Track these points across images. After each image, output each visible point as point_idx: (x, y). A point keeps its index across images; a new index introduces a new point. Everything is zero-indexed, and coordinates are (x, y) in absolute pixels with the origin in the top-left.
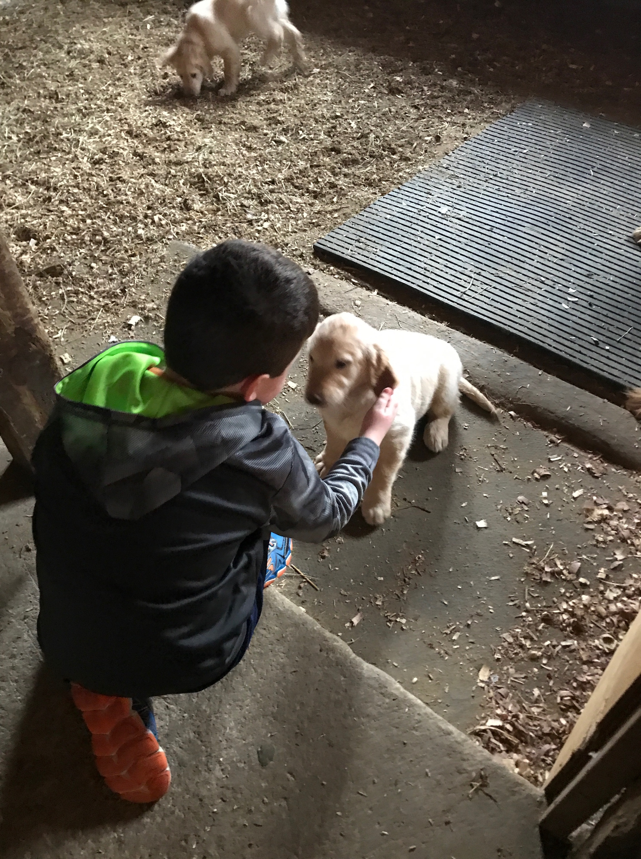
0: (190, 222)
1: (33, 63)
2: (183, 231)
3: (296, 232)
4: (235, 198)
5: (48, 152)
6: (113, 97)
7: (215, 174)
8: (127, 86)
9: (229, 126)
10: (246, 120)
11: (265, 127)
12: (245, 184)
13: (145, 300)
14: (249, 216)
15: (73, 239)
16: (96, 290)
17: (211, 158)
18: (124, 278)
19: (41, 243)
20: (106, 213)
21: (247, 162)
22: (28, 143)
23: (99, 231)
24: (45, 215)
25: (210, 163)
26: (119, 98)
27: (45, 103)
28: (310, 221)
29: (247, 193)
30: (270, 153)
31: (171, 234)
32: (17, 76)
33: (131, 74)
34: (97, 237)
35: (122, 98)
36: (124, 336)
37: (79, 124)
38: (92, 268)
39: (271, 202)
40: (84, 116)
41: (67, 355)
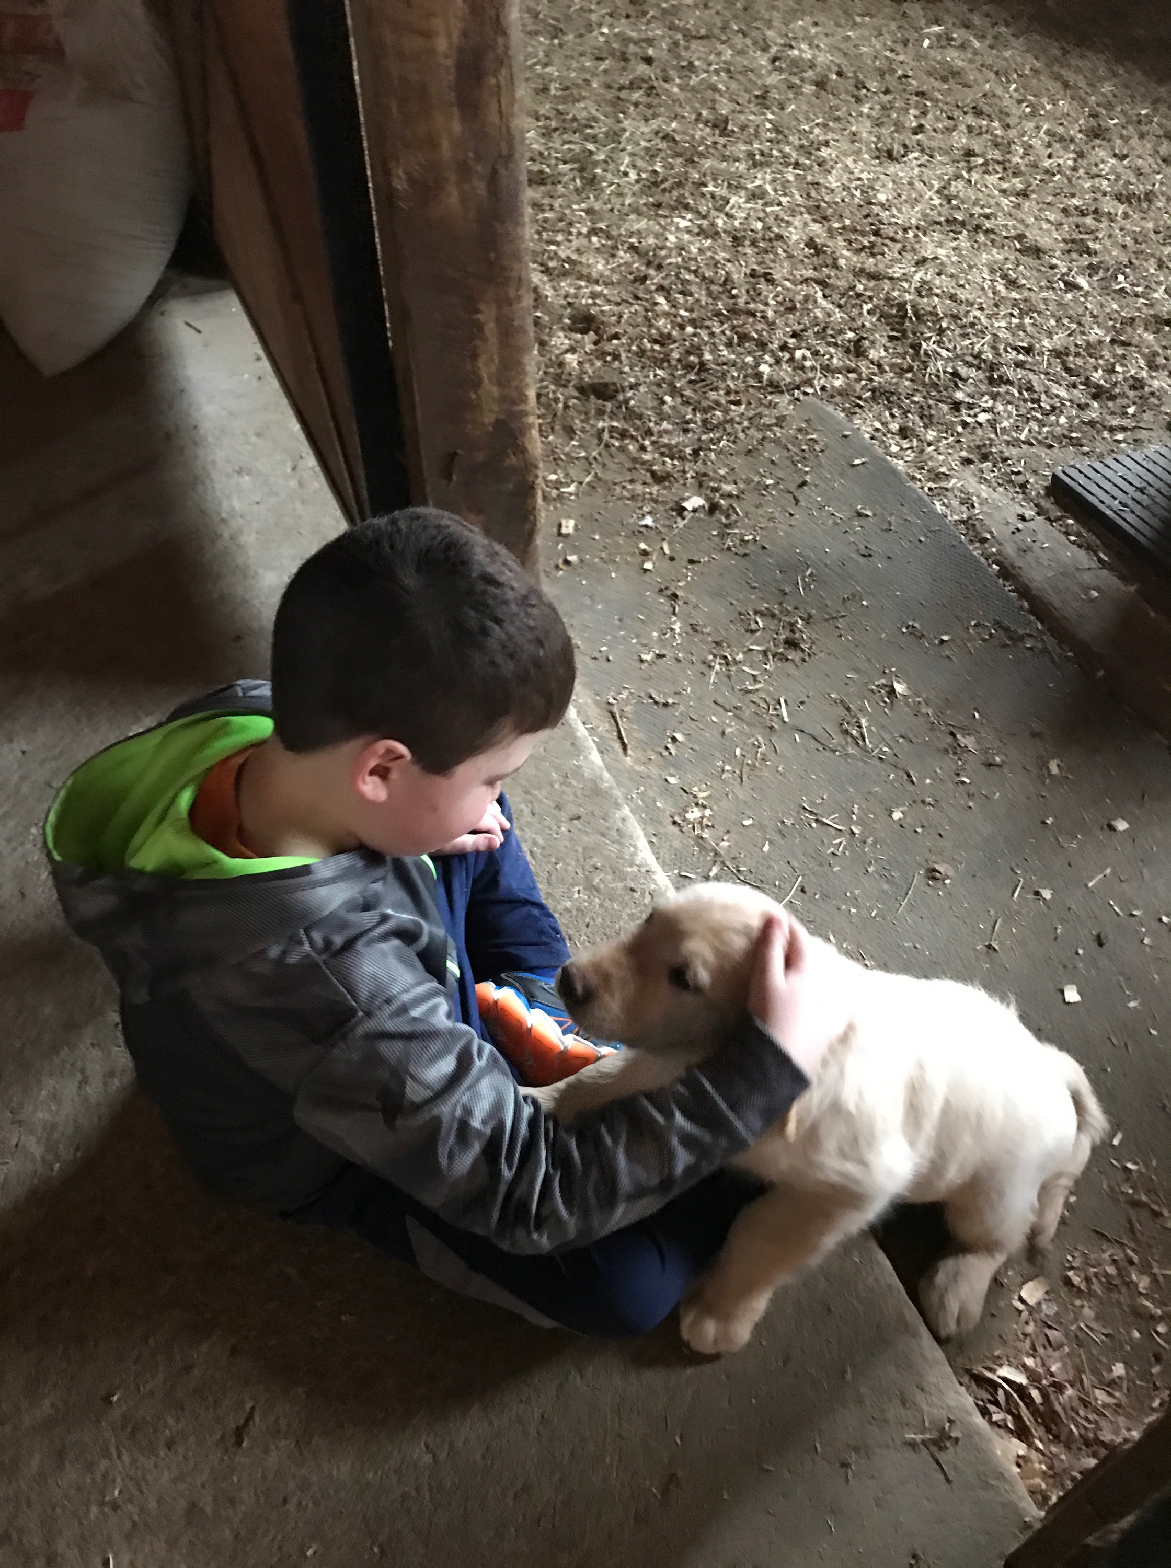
0: (852, 376)
1: (710, 64)
2: (833, 387)
3: (1032, 444)
4: (949, 358)
5: (673, 209)
6: (815, 146)
7: (930, 309)
8: (846, 133)
9: (992, 236)
10: (1027, 234)
11: (1058, 253)
12: (975, 340)
13: (724, 477)
14: (959, 395)
15: (653, 350)
16: (654, 438)
17: (937, 282)
18: (705, 433)
19: (602, 344)
20: (722, 323)
21: (996, 305)
22: (649, 188)
23: (699, 348)
24: (627, 302)
25: (931, 289)
26: (823, 149)
27: (702, 132)
28: (1066, 433)
29: (972, 355)
30: (1045, 300)
31: (812, 386)
32: (678, 81)
33: (861, 114)
34: (692, 358)
35: (829, 151)
36: (667, 522)
37: (740, 177)
38: (663, 402)
39: (1009, 382)
40: (755, 165)
41: (572, 523)
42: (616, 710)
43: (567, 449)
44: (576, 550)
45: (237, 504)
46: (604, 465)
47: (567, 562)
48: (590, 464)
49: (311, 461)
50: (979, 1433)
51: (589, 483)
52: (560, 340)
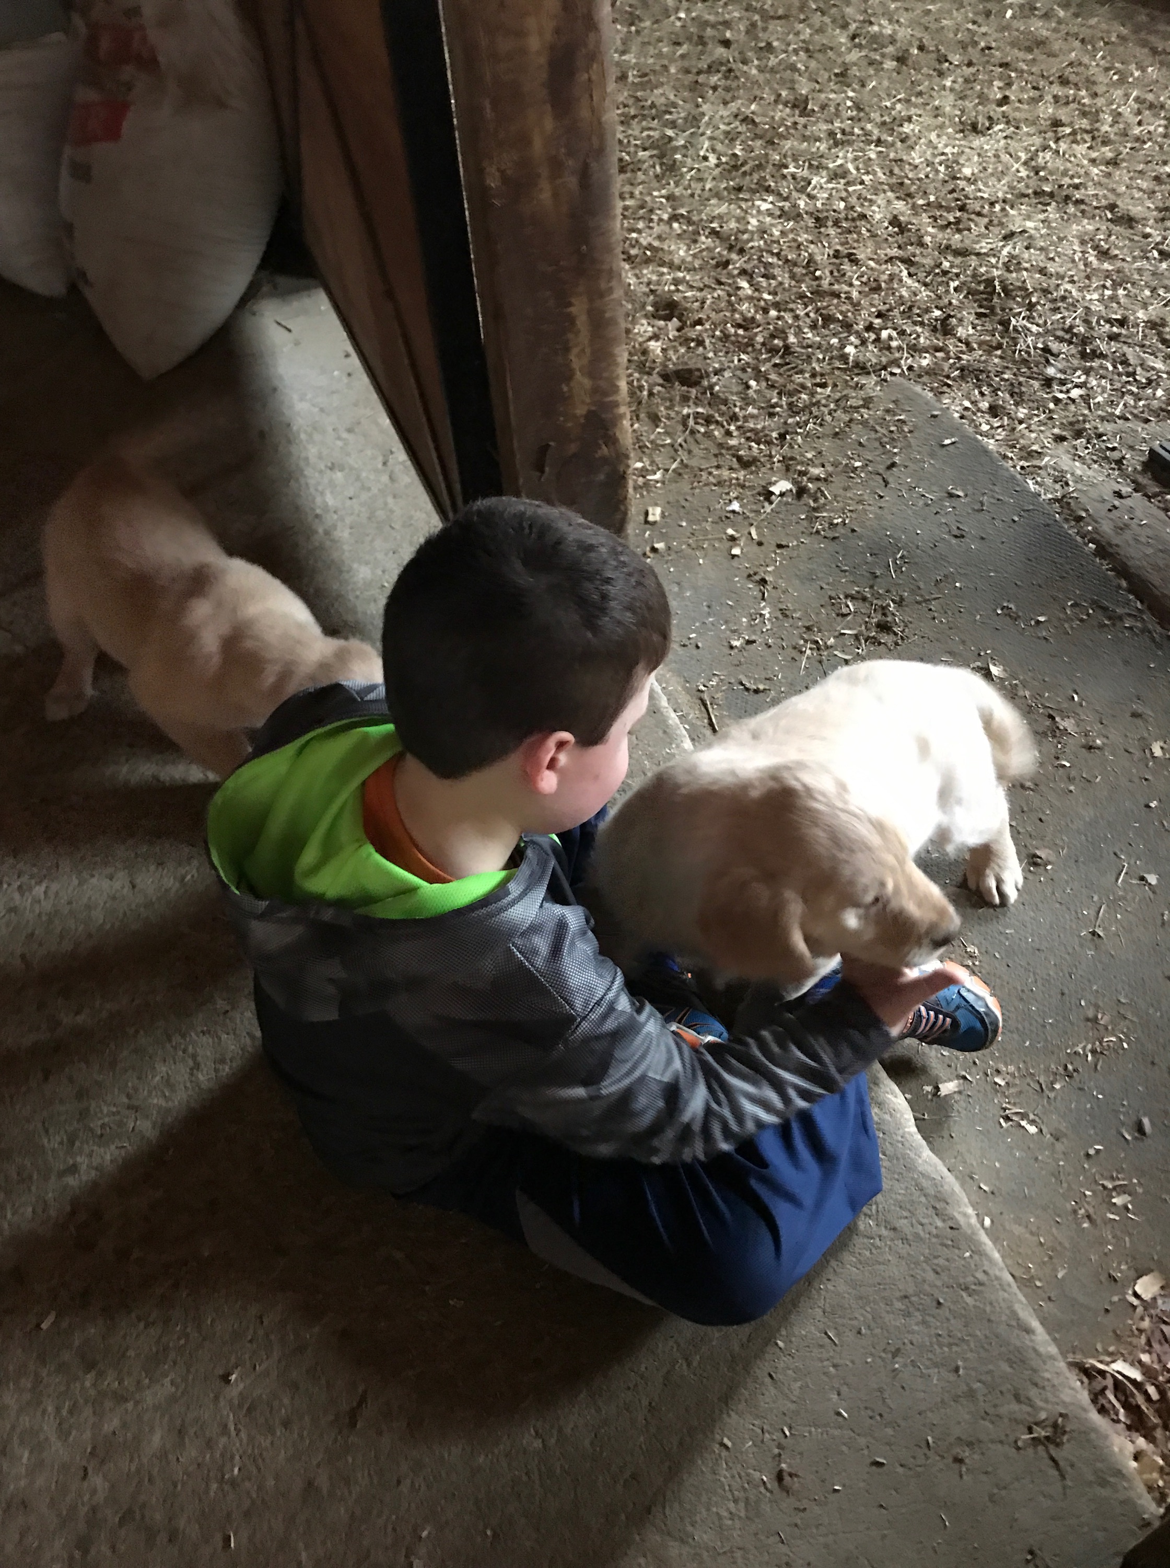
0: (940, 355)
1: (789, 45)
2: (920, 367)
3: (1127, 419)
4: (1039, 333)
5: (754, 192)
6: (897, 122)
7: (1019, 284)
8: (928, 108)
9: (1083, 207)
10: (1118, 203)
11: (1151, 222)
12: (1066, 314)
13: (811, 460)
14: (1051, 371)
15: (736, 335)
16: (739, 423)
17: (1026, 256)
18: (791, 417)
19: (686, 329)
20: (806, 306)
21: (1088, 277)
22: (729, 171)
23: (783, 332)
24: (710, 287)
25: (1019, 263)
26: (906, 124)
27: (781, 113)
28: (1164, 406)
29: (1063, 329)
30: (1139, 270)
31: (899, 366)
32: (756, 62)
33: (944, 88)
34: (776, 341)
35: (912, 126)
36: (754, 507)
37: (822, 156)
38: (748, 387)
39: (1102, 356)
40: (836, 144)
41: (658, 510)
42: (706, 697)
43: (652, 437)
44: (663, 537)
45: (330, 500)
46: (690, 452)
47: (654, 550)
48: (676, 451)
49: (401, 455)
50: (1095, 1430)
51: (674, 470)
52: (644, 328)
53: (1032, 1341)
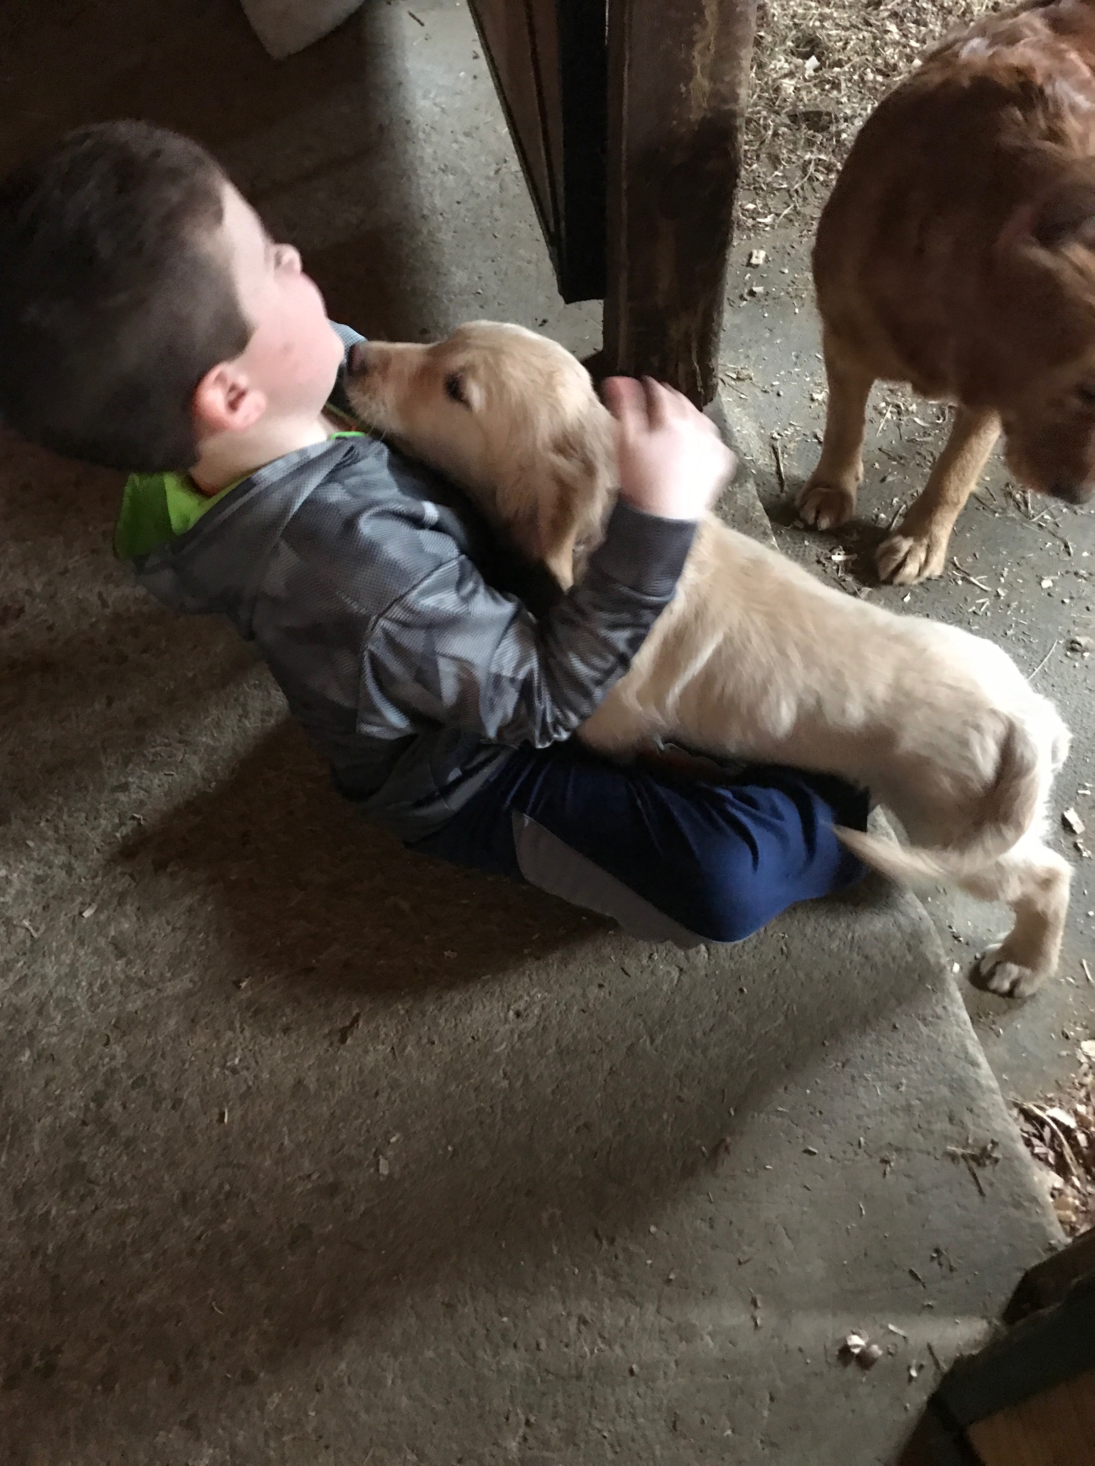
19: (824, 70)
41: (762, 254)
42: (778, 444)
43: (769, 179)
44: (762, 281)
46: (805, 199)
47: (752, 293)
48: (791, 196)
50: (1019, 1158)
51: (786, 216)
52: (780, 63)
53: (975, 1073)
